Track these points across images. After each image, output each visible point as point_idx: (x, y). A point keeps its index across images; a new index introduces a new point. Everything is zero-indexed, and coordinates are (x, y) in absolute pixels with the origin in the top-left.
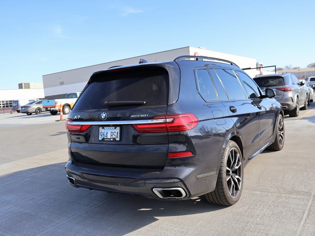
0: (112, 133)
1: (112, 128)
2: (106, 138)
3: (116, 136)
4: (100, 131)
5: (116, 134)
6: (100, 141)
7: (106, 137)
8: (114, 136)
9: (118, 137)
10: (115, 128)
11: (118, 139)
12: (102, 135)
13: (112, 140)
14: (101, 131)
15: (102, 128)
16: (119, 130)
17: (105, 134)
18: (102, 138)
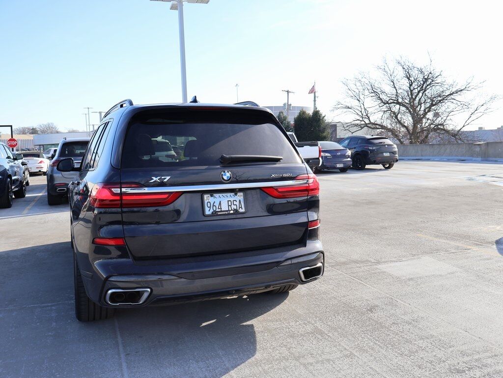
0: (230, 202)
1: (229, 194)
2: (220, 210)
3: (238, 206)
4: (206, 202)
5: (237, 203)
6: (209, 216)
7: (218, 209)
8: (234, 207)
9: (241, 207)
10: (236, 194)
11: (242, 210)
12: (210, 207)
13: (232, 212)
14: (208, 201)
15: (209, 195)
16: (242, 197)
17: (217, 204)
18: (212, 210)
